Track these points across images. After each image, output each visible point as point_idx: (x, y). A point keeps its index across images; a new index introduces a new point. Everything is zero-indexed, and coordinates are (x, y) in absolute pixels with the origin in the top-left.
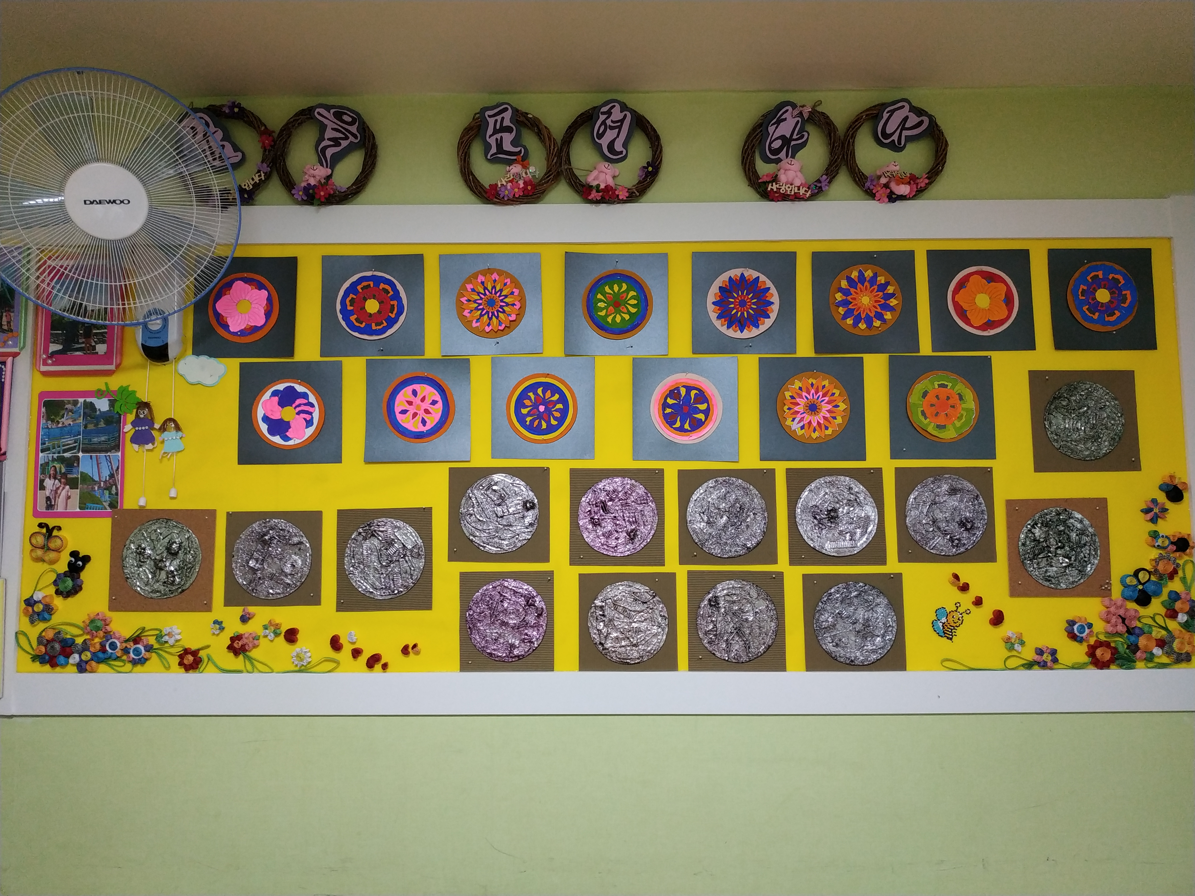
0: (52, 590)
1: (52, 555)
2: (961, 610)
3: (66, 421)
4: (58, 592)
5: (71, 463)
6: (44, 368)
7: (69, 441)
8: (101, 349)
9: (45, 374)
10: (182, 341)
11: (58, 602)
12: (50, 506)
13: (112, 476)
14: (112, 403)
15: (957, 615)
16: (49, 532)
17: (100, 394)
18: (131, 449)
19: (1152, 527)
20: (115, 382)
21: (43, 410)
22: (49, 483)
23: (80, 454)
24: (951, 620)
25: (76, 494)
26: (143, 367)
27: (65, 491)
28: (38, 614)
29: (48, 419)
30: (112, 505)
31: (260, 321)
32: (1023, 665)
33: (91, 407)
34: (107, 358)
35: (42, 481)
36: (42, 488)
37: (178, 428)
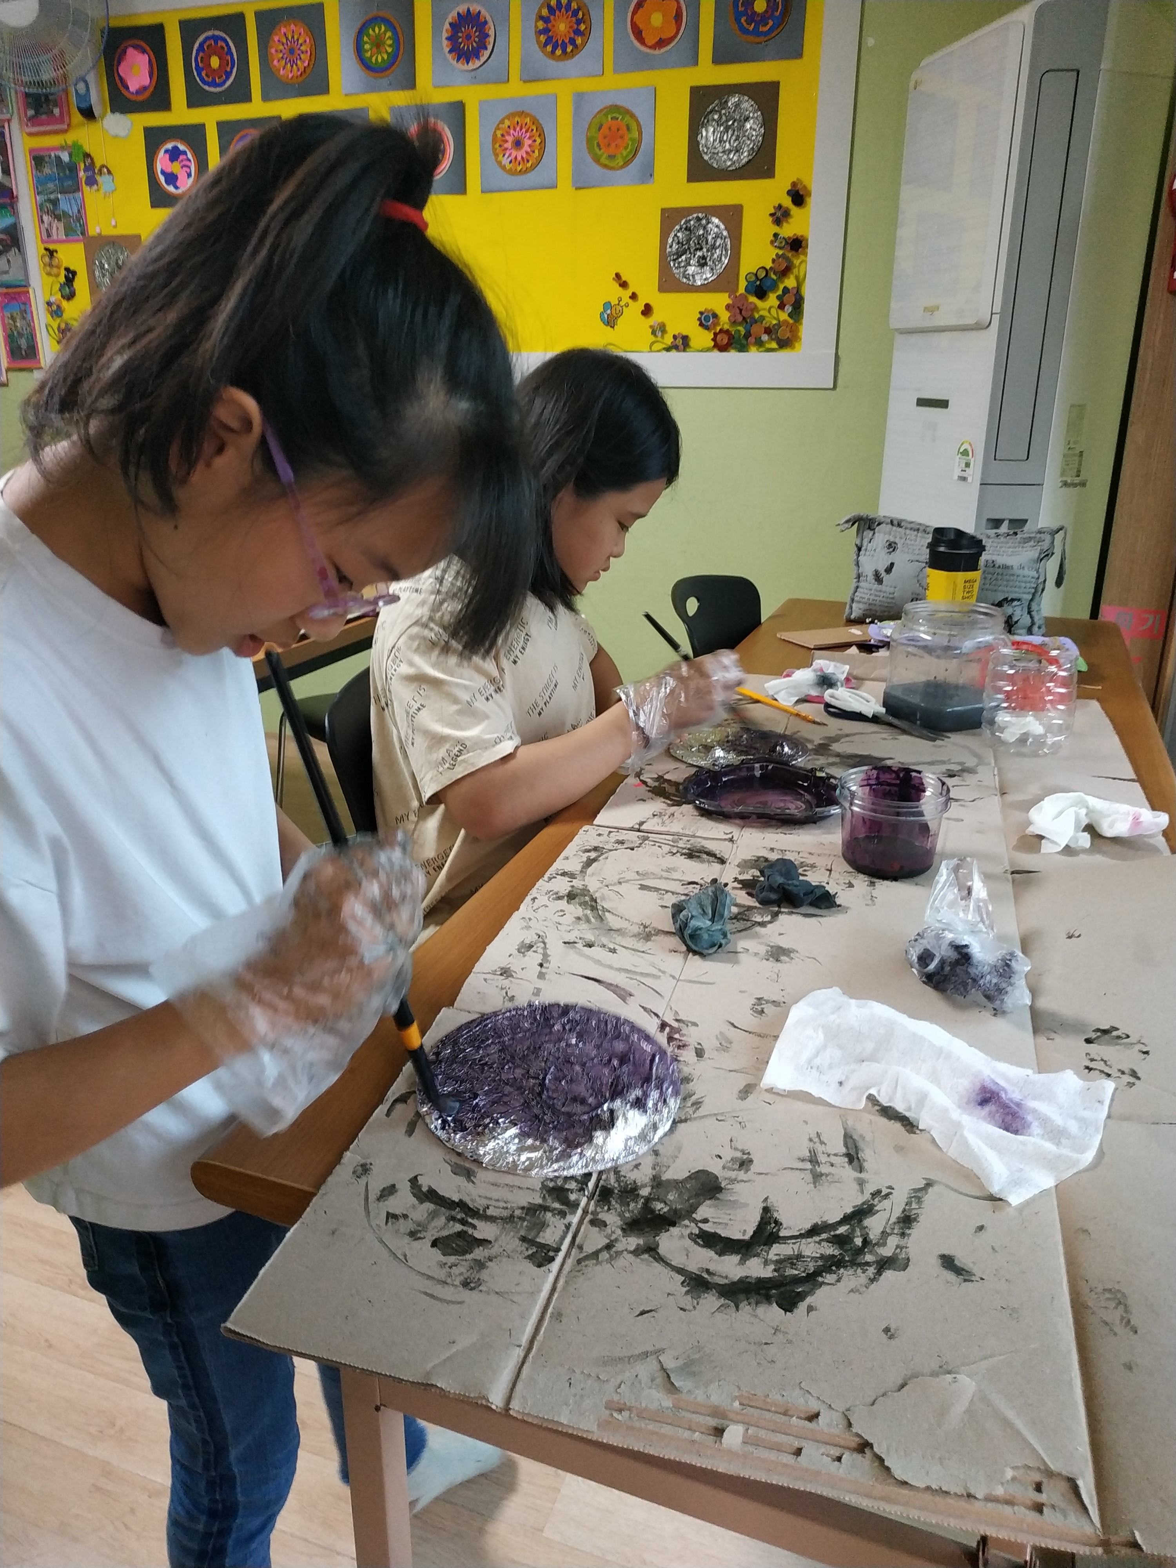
0: (59, 296)
1: (55, 270)
2: (622, 303)
3: (47, 170)
4: (63, 296)
5: (55, 202)
6: (28, 130)
7: (51, 186)
8: (57, 111)
9: (31, 134)
10: (102, 101)
11: (65, 304)
12: (49, 235)
13: (79, 211)
14: (70, 155)
15: (619, 308)
16: (51, 253)
17: (62, 148)
18: (86, 189)
19: (776, 229)
20: (70, 138)
21: (33, 162)
22: (45, 218)
23: (59, 196)
24: (614, 312)
25: (61, 226)
26: (84, 125)
27: (55, 224)
28: (55, 312)
29: (37, 168)
30: (83, 233)
31: (146, 81)
32: (664, 349)
33: (58, 158)
34: (61, 120)
35: (42, 217)
36: (43, 222)
37: (109, 172)
